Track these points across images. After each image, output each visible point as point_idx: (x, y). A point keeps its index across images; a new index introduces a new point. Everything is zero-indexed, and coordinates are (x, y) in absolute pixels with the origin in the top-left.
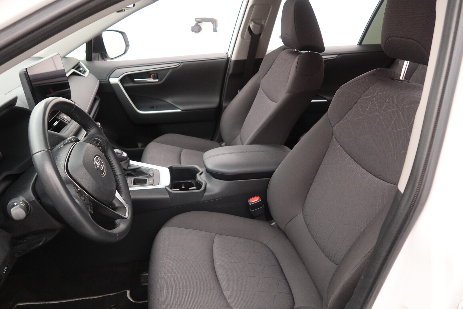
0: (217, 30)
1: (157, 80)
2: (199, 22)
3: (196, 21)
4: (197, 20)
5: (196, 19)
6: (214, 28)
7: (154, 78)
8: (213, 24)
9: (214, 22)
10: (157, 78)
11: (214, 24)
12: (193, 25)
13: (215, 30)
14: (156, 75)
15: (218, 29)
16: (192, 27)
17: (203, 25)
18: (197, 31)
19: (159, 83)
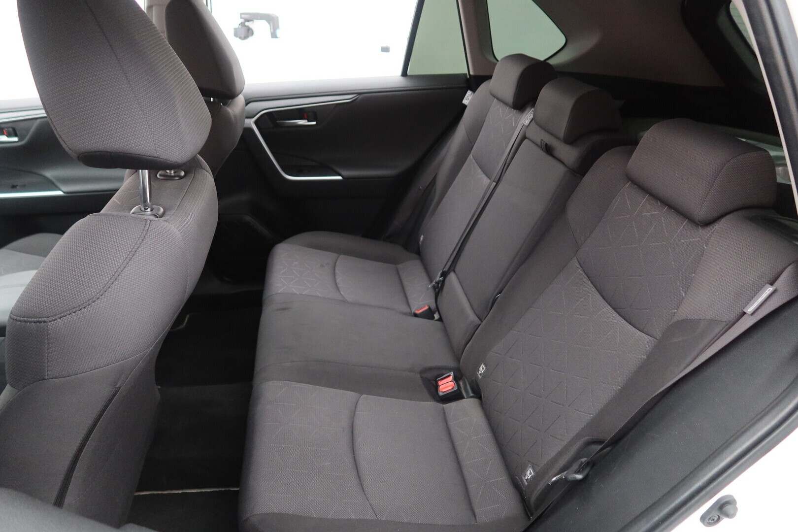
0: (278, 36)
1: (15, 139)
2: (248, 21)
3: (241, 18)
4: (243, 16)
5: (241, 14)
6: (272, 30)
7: (9, 135)
8: (269, 23)
9: (272, 21)
10: (16, 135)
11: (271, 24)
12: (237, 26)
13: (274, 35)
14: (11, 130)
15: (278, 32)
16: (234, 29)
17: (255, 25)
18: (243, 36)
19: (20, 144)
